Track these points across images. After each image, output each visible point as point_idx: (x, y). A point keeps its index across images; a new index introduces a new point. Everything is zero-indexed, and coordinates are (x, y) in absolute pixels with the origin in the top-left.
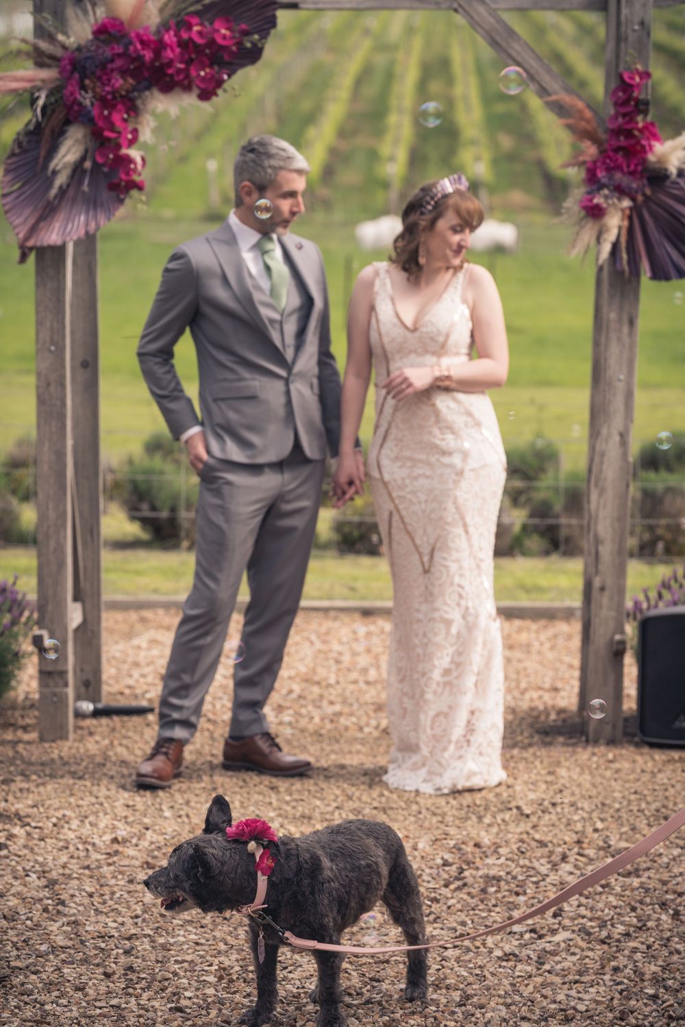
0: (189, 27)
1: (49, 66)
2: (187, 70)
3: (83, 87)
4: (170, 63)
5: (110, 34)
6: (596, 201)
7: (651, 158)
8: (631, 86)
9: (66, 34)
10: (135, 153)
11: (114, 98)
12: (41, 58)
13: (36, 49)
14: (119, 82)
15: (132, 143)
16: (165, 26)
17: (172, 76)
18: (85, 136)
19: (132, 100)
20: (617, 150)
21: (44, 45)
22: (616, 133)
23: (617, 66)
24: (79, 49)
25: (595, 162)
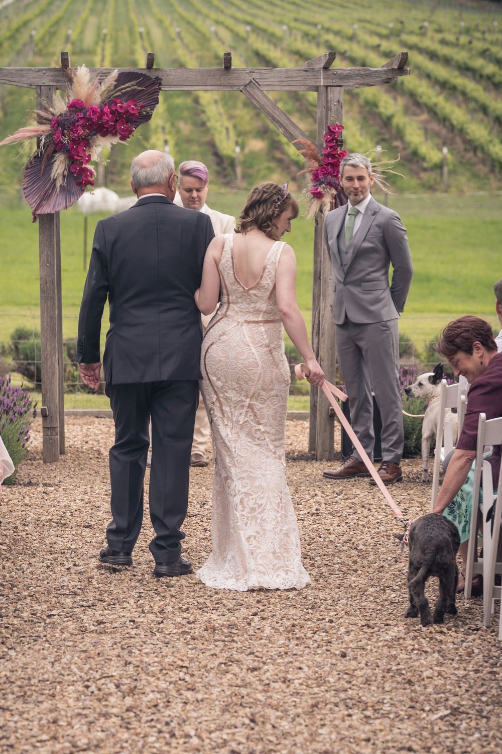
0: (116, 104)
1: (45, 124)
2: (115, 125)
3: (63, 134)
4: (107, 122)
5: (76, 108)
6: (318, 190)
8: (334, 132)
9: (53, 107)
10: (90, 167)
11: (79, 139)
12: (41, 121)
13: (39, 115)
14: (81, 131)
15: (88, 161)
16: (104, 103)
17: (107, 128)
18: (65, 159)
19: (88, 141)
20: (328, 164)
21: (43, 114)
22: (327, 156)
23: (327, 123)
24: (61, 115)
25: (317, 171)
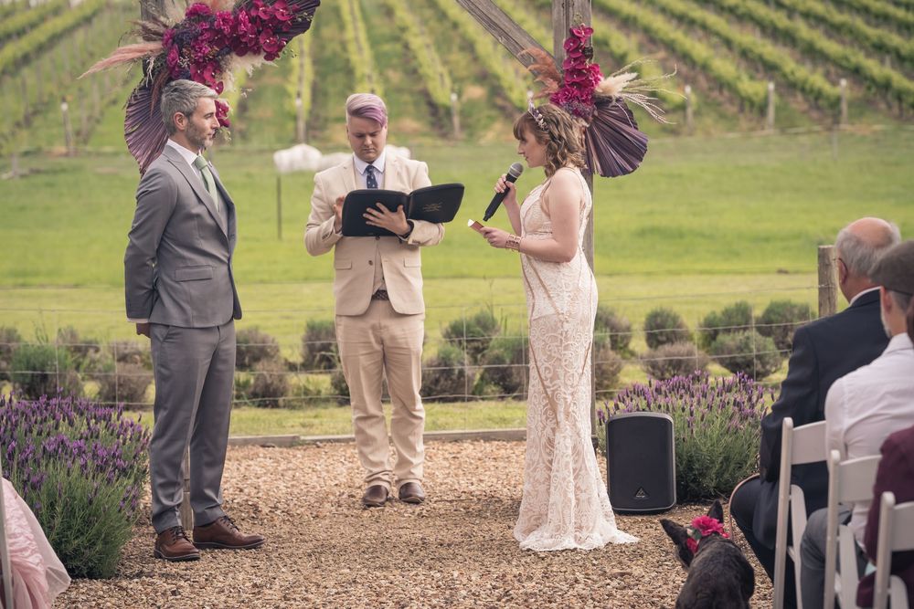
0: (257, 8)
1: (155, 40)
2: (256, 38)
3: (181, 54)
4: (245, 35)
5: (199, 15)
7: (598, 90)
8: (579, 38)
9: (166, 16)
10: (222, 101)
11: (205, 61)
12: (149, 35)
13: (144, 28)
14: (207, 49)
16: (239, 7)
17: (246, 43)
19: (217, 62)
20: (574, 84)
21: (150, 25)
22: (571, 72)
23: (568, 25)
24: (177, 26)
25: (557, 94)
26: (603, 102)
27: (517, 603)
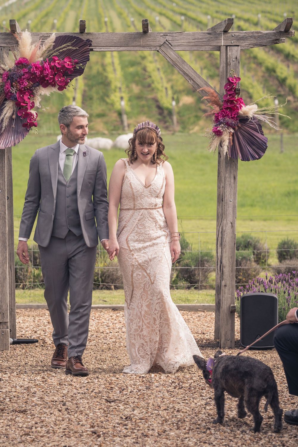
0: (55, 61)
2: (54, 78)
3: (12, 86)
4: (47, 76)
5: (22, 64)
6: (218, 129)
7: (240, 112)
8: (233, 83)
9: (4, 64)
10: (33, 112)
11: (25, 90)
14: (26, 83)
15: (32, 107)
16: (45, 61)
17: (48, 80)
18: (13, 105)
19: (32, 91)
20: (227, 108)
22: (227, 102)
23: (227, 75)
24: (10, 70)
25: (218, 114)
26: (244, 120)
27: (184, 390)
